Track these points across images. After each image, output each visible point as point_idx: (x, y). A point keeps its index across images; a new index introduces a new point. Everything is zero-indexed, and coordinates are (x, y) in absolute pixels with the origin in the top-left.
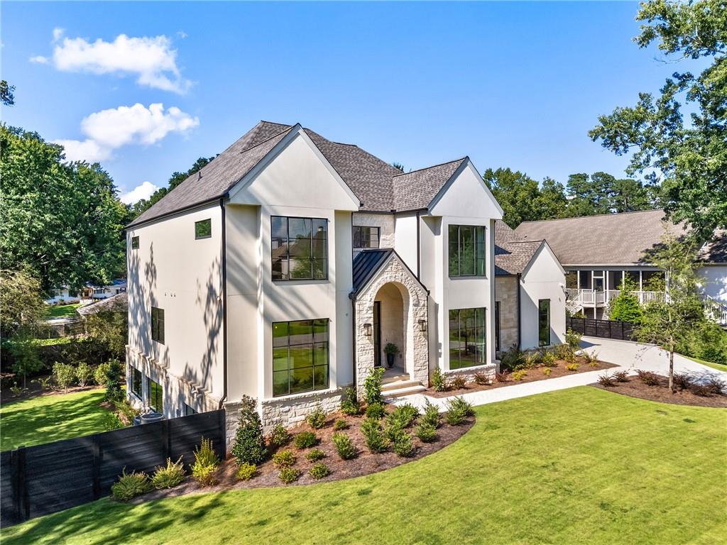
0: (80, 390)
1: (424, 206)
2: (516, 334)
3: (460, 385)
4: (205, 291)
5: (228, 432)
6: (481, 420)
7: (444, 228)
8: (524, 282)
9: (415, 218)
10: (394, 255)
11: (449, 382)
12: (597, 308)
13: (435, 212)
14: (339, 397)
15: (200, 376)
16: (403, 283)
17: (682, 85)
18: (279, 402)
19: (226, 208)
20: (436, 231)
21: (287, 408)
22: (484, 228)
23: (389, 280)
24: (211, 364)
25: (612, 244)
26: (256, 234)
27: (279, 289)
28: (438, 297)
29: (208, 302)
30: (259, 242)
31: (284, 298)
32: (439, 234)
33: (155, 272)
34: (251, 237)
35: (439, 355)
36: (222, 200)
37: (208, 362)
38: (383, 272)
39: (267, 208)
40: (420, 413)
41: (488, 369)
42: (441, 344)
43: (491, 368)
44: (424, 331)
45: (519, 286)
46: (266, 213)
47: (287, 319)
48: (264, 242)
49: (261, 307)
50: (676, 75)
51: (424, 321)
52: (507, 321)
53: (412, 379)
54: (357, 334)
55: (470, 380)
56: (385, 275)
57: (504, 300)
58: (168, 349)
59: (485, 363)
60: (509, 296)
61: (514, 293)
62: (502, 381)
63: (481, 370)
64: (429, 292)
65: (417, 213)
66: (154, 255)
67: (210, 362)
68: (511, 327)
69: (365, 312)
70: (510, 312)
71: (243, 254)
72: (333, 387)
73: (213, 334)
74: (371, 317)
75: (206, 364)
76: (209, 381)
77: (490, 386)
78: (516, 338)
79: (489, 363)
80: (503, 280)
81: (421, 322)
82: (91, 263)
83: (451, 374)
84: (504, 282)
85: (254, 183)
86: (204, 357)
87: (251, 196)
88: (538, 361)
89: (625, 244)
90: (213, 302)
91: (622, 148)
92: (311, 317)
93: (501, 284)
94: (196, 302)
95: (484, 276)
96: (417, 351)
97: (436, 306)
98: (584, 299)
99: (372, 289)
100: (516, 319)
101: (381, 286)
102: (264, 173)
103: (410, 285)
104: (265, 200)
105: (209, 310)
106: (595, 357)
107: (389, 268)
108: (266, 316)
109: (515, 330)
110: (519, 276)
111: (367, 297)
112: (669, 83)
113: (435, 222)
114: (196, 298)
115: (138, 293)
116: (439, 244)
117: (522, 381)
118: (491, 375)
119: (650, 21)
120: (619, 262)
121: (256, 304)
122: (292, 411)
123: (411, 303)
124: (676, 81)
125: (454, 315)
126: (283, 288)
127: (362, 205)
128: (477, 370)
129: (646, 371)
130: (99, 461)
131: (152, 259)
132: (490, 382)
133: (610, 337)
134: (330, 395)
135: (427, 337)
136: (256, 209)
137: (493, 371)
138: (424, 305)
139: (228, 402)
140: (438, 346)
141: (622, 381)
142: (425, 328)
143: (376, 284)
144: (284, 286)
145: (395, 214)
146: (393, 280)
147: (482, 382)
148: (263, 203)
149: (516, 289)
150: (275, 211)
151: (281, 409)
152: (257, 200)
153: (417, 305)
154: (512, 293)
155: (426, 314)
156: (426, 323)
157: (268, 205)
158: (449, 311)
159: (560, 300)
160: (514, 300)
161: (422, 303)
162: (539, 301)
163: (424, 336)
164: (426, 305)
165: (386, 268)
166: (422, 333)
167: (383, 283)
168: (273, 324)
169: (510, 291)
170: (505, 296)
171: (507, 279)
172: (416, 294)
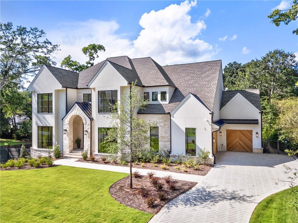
8: (173, 117)
10: (76, 104)
16: (79, 115)
21: (40, 153)
23: (74, 114)
27: (40, 116)
31: (40, 118)
38: (72, 111)
39: (37, 91)
45: (171, 119)
47: (42, 126)
52: (163, 137)
54: (63, 133)
56: (73, 112)
57: (161, 126)
60: (165, 125)
61: (169, 123)
64: (92, 119)
68: (166, 141)
69: (66, 125)
70: (165, 133)
74: (68, 128)
84: (161, 117)
85: (34, 85)
92: (49, 126)
93: (159, 118)
96: (85, 143)
99: (69, 117)
100: (169, 137)
101: (71, 116)
103: (82, 116)
107: (75, 110)
109: (170, 143)
111: (66, 120)
123: (84, 123)
126: (41, 116)
138: (89, 125)
144: (41, 115)
146: (76, 114)
149: (170, 121)
150: (39, 92)
152: (34, 89)
153: (86, 124)
154: (167, 123)
155: (90, 128)
156: (89, 132)
157: (38, 91)
158: (98, 128)
159: (206, 130)
160: (167, 127)
161: (88, 124)
162: (186, 129)
163: (89, 137)
164: (90, 124)
165: (73, 109)
166: (87, 136)
167: (72, 115)
168: (38, 126)
169: (165, 122)
170: (162, 124)
171: (163, 115)
172: (85, 120)
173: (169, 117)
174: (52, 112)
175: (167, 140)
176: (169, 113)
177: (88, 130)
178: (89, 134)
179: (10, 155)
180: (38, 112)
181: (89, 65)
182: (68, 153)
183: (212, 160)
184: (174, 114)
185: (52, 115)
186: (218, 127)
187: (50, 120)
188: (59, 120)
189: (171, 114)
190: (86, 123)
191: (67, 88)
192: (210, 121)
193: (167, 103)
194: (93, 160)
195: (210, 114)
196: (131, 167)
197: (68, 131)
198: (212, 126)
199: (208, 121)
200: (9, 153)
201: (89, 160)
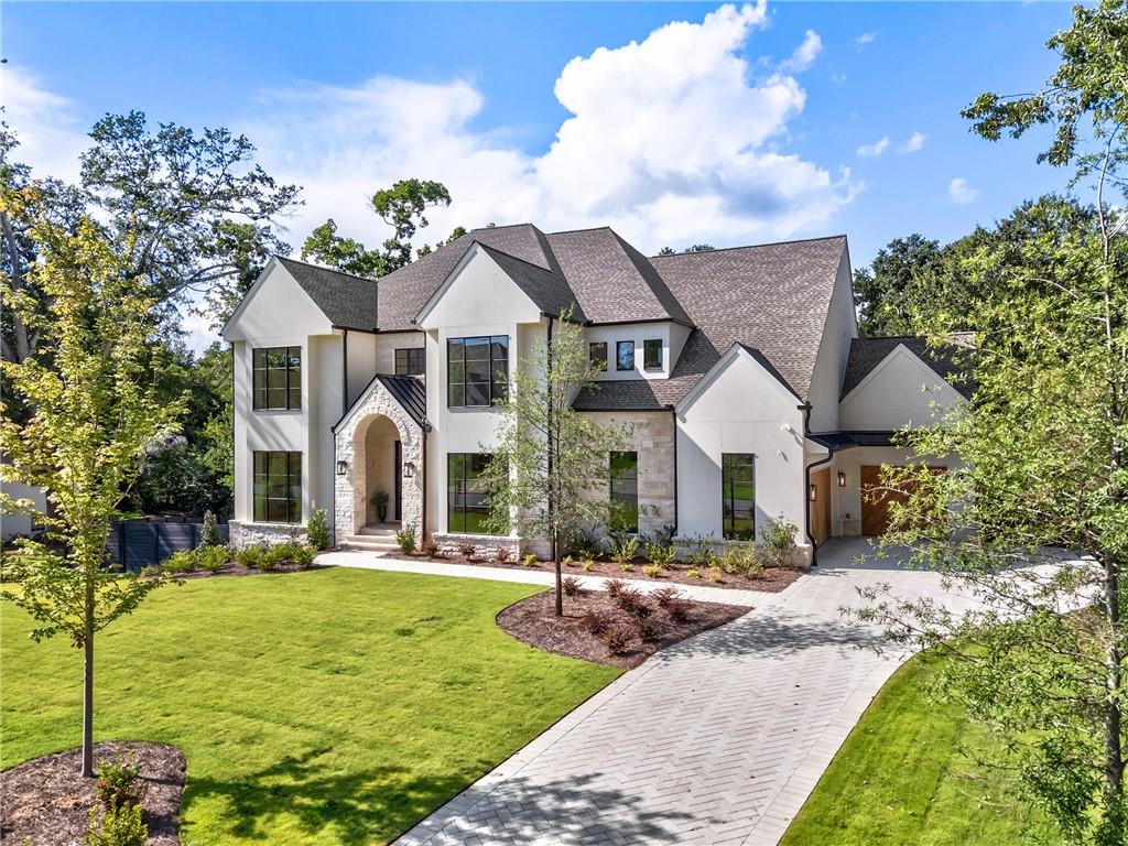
2: (672, 510)
10: (377, 382)
16: (388, 416)
21: (260, 535)
22: (507, 337)
23: (371, 412)
27: (260, 418)
31: (264, 429)
38: (365, 402)
39: (252, 342)
43: (510, 542)
45: (675, 427)
46: (250, 347)
47: (267, 450)
56: (367, 406)
57: (646, 449)
59: (508, 535)
60: (656, 445)
61: (669, 438)
63: (493, 542)
64: (427, 428)
69: (344, 447)
70: (659, 471)
72: (304, 525)
74: (350, 455)
78: (672, 516)
79: (511, 536)
84: (646, 421)
85: (241, 319)
87: (239, 332)
92: (289, 450)
93: (640, 423)
99: (353, 420)
100: (671, 485)
101: (360, 419)
102: (249, 309)
103: (397, 417)
107: (373, 397)
108: (250, 445)
109: (671, 503)
110: (673, 410)
111: (346, 431)
123: (401, 441)
126: (265, 420)
130: (157, 544)
135: (423, 486)
138: (417, 445)
143: (356, 416)
144: (265, 417)
146: (376, 411)
148: (248, 338)
149: (673, 433)
150: (257, 343)
151: (256, 535)
152: (242, 335)
153: (407, 444)
154: (663, 439)
155: (421, 456)
156: (420, 469)
157: (253, 339)
158: (449, 454)
159: (785, 458)
160: (664, 452)
161: (415, 441)
162: (724, 456)
163: (417, 483)
164: (421, 444)
165: (369, 397)
166: (413, 479)
167: (364, 415)
168: (254, 452)
169: (658, 435)
170: (649, 444)
171: (651, 415)
172: (407, 429)
173: (671, 420)
174: (299, 405)
175: (664, 494)
176: (671, 408)
177: (414, 462)
178: (418, 473)
179: (161, 546)
180: (254, 408)
181: (396, 254)
182: (352, 535)
183: (806, 553)
184: (686, 410)
185: (299, 417)
186: (826, 450)
187: (292, 431)
188: (322, 432)
189: (678, 410)
190: (409, 439)
191: (346, 329)
192: (800, 430)
193: (665, 375)
194: (432, 554)
195: (799, 407)
196: (559, 572)
197: (352, 466)
198: (804, 446)
199: (792, 431)
200: (157, 540)
201: (420, 556)
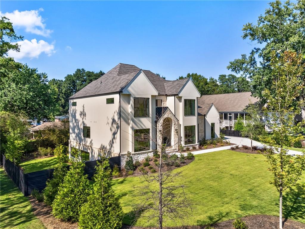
0: (48, 157)
1: (177, 93)
2: (204, 134)
3: (188, 149)
4: (111, 121)
5: (121, 163)
6: (196, 158)
7: (183, 100)
8: (206, 117)
9: (173, 97)
10: (168, 109)
11: (185, 149)
12: (230, 127)
13: (180, 95)
14: (153, 153)
15: (108, 147)
16: (171, 118)
17: (257, 52)
18: (136, 154)
19: (121, 95)
20: (180, 101)
21: (138, 156)
22: (195, 100)
24: (114, 143)
25: (235, 104)
26: (129, 103)
28: (181, 122)
29: (112, 124)
30: (130, 106)
31: (136, 122)
32: (181, 102)
33: (85, 114)
34: (127, 104)
35: (181, 140)
36: (120, 92)
37: (112, 143)
39: (133, 95)
40: (178, 157)
41: (196, 145)
42: (182, 137)
43: (197, 145)
44: (177, 133)
45: (205, 119)
46: (132, 97)
47: (138, 129)
48: (132, 105)
49: (131, 125)
50: (255, 48)
51: (177, 130)
52: (201, 130)
53: (173, 148)
54: (157, 134)
55: (191, 148)
56: (165, 115)
57: (200, 123)
58: (92, 140)
59: (195, 143)
60: (202, 122)
61: (203, 121)
62: (200, 148)
63: (194, 145)
64: (178, 120)
65: (174, 95)
66: (84, 109)
67: (113, 142)
68: (203, 132)
70: (202, 127)
71: (125, 109)
72: (151, 150)
73: (114, 134)
74: (161, 128)
75: (111, 144)
76: (112, 148)
77: (197, 150)
78: (204, 136)
79: (196, 143)
80: (200, 117)
81: (176, 130)
82: (47, 111)
83: (185, 146)
85: (129, 87)
86: (110, 141)
87: (128, 92)
88: (211, 143)
89: (239, 104)
90: (115, 124)
91: (238, 72)
94: (107, 124)
95: (195, 115)
96: (175, 139)
97: (180, 125)
98: (226, 124)
100: (204, 130)
102: (132, 85)
103: (173, 118)
104: (132, 93)
105: (112, 126)
106: (229, 142)
107: (167, 113)
108: (132, 128)
109: (204, 133)
110: (205, 115)
111: (160, 122)
112: (253, 51)
113: (180, 99)
114: (107, 123)
115: (76, 122)
116: (181, 105)
117: (207, 149)
118: (197, 147)
119: (246, 31)
120: (237, 110)
121: (129, 124)
122: (140, 157)
123: (173, 124)
124: (255, 50)
125: (186, 128)
127: (159, 93)
128: (193, 145)
129: (245, 145)
131: (84, 110)
132: (197, 149)
133: (234, 136)
134: (150, 152)
135: (178, 135)
136: (129, 95)
137: (198, 146)
138: (177, 125)
139: (121, 154)
140: (181, 138)
141: (237, 148)
142: (178, 132)
143: (163, 118)
144: (137, 119)
145: (167, 95)
146: (168, 117)
147: (194, 149)
148: (131, 94)
149: (204, 119)
150: (135, 96)
151: (137, 156)
157: (133, 94)
158: (184, 127)
159: (218, 123)
160: (203, 123)
162: (211, 124)
167: (165, 118)
168: (134, 130)
172: (174, 121)
173: (204, 117)
180: (134, 116)
185: (148, 118)
190: (175, 123)
197: (161, 132)
198: (220, 121)
201: (185, 151)
